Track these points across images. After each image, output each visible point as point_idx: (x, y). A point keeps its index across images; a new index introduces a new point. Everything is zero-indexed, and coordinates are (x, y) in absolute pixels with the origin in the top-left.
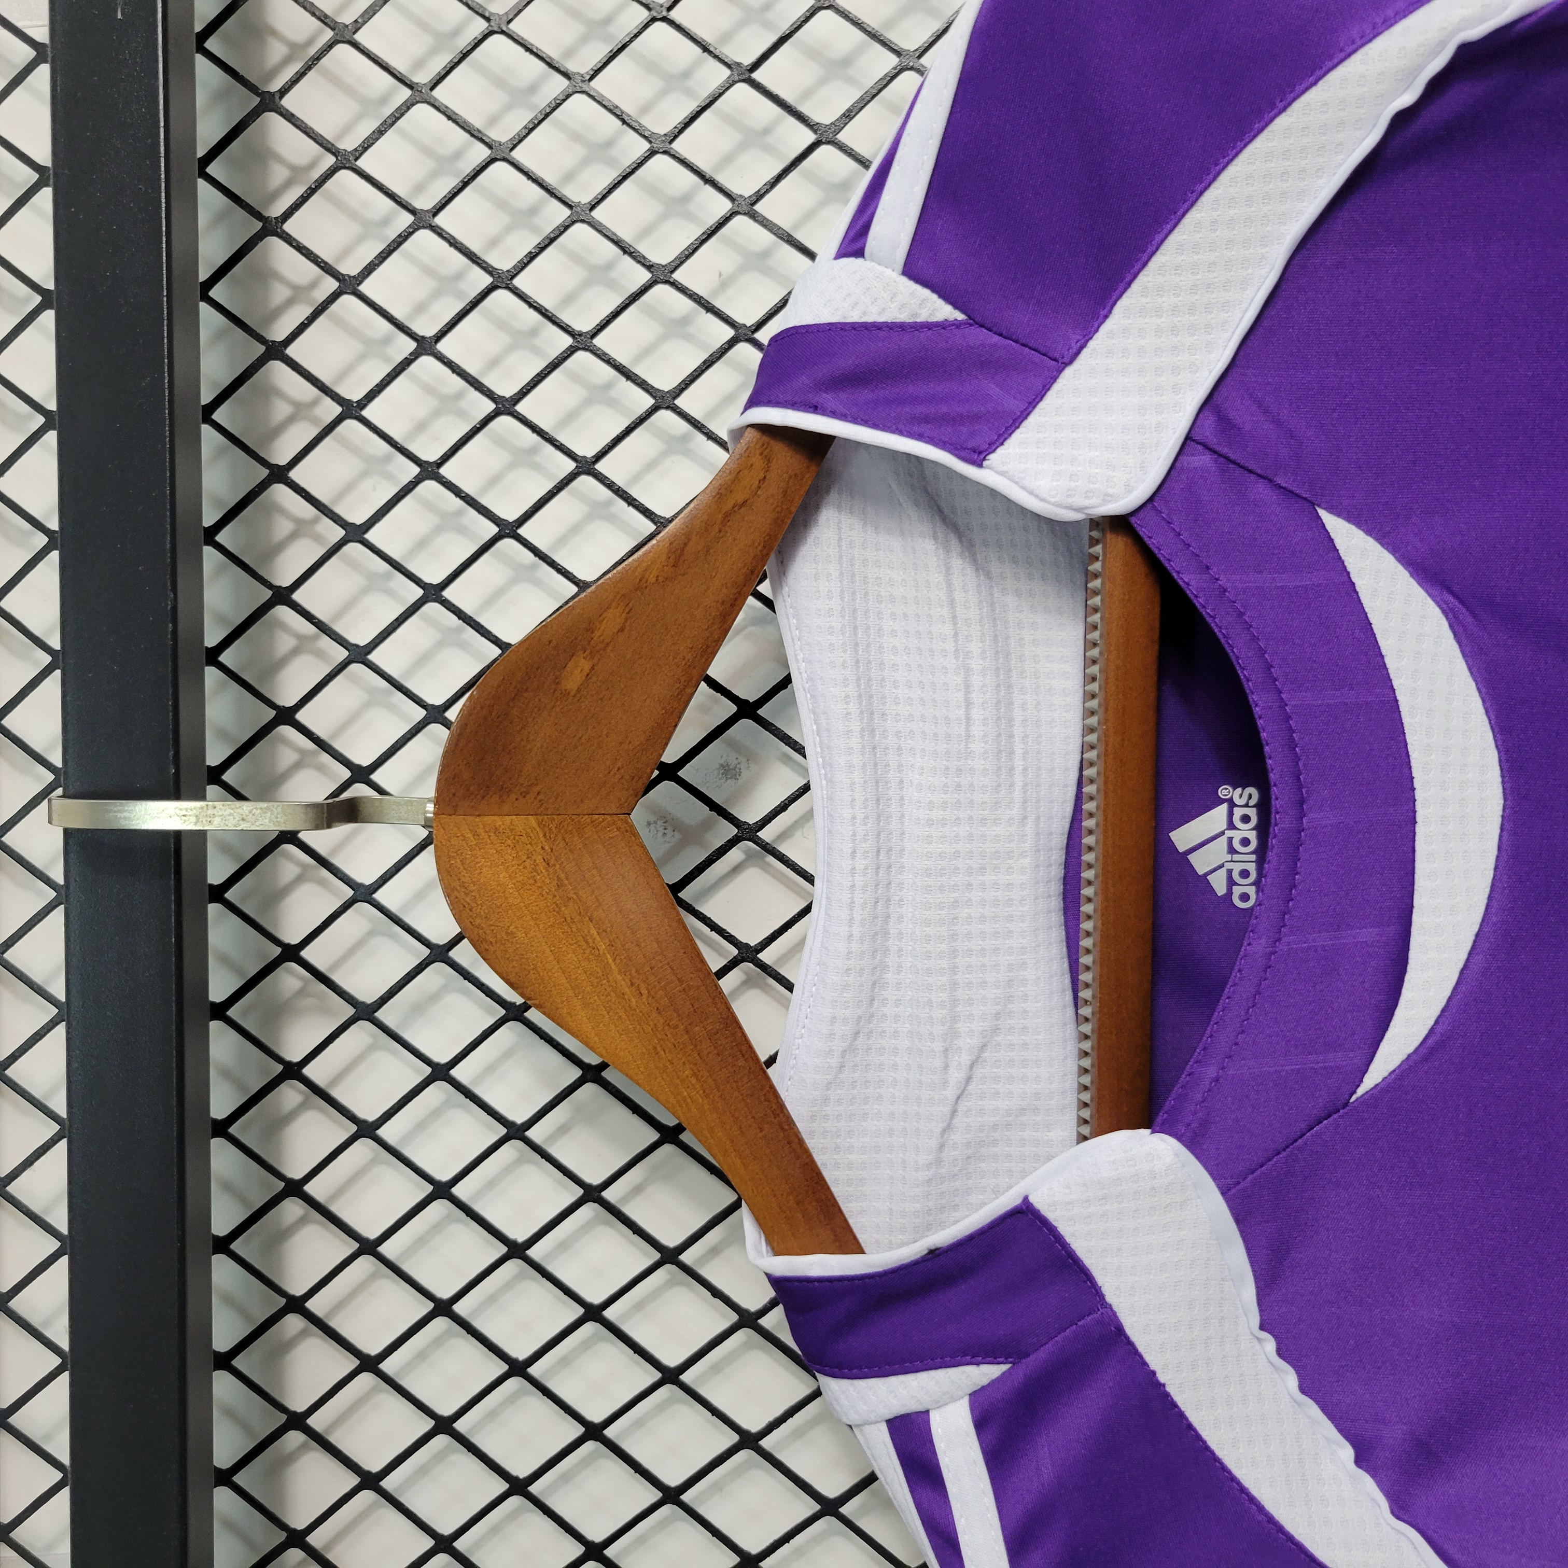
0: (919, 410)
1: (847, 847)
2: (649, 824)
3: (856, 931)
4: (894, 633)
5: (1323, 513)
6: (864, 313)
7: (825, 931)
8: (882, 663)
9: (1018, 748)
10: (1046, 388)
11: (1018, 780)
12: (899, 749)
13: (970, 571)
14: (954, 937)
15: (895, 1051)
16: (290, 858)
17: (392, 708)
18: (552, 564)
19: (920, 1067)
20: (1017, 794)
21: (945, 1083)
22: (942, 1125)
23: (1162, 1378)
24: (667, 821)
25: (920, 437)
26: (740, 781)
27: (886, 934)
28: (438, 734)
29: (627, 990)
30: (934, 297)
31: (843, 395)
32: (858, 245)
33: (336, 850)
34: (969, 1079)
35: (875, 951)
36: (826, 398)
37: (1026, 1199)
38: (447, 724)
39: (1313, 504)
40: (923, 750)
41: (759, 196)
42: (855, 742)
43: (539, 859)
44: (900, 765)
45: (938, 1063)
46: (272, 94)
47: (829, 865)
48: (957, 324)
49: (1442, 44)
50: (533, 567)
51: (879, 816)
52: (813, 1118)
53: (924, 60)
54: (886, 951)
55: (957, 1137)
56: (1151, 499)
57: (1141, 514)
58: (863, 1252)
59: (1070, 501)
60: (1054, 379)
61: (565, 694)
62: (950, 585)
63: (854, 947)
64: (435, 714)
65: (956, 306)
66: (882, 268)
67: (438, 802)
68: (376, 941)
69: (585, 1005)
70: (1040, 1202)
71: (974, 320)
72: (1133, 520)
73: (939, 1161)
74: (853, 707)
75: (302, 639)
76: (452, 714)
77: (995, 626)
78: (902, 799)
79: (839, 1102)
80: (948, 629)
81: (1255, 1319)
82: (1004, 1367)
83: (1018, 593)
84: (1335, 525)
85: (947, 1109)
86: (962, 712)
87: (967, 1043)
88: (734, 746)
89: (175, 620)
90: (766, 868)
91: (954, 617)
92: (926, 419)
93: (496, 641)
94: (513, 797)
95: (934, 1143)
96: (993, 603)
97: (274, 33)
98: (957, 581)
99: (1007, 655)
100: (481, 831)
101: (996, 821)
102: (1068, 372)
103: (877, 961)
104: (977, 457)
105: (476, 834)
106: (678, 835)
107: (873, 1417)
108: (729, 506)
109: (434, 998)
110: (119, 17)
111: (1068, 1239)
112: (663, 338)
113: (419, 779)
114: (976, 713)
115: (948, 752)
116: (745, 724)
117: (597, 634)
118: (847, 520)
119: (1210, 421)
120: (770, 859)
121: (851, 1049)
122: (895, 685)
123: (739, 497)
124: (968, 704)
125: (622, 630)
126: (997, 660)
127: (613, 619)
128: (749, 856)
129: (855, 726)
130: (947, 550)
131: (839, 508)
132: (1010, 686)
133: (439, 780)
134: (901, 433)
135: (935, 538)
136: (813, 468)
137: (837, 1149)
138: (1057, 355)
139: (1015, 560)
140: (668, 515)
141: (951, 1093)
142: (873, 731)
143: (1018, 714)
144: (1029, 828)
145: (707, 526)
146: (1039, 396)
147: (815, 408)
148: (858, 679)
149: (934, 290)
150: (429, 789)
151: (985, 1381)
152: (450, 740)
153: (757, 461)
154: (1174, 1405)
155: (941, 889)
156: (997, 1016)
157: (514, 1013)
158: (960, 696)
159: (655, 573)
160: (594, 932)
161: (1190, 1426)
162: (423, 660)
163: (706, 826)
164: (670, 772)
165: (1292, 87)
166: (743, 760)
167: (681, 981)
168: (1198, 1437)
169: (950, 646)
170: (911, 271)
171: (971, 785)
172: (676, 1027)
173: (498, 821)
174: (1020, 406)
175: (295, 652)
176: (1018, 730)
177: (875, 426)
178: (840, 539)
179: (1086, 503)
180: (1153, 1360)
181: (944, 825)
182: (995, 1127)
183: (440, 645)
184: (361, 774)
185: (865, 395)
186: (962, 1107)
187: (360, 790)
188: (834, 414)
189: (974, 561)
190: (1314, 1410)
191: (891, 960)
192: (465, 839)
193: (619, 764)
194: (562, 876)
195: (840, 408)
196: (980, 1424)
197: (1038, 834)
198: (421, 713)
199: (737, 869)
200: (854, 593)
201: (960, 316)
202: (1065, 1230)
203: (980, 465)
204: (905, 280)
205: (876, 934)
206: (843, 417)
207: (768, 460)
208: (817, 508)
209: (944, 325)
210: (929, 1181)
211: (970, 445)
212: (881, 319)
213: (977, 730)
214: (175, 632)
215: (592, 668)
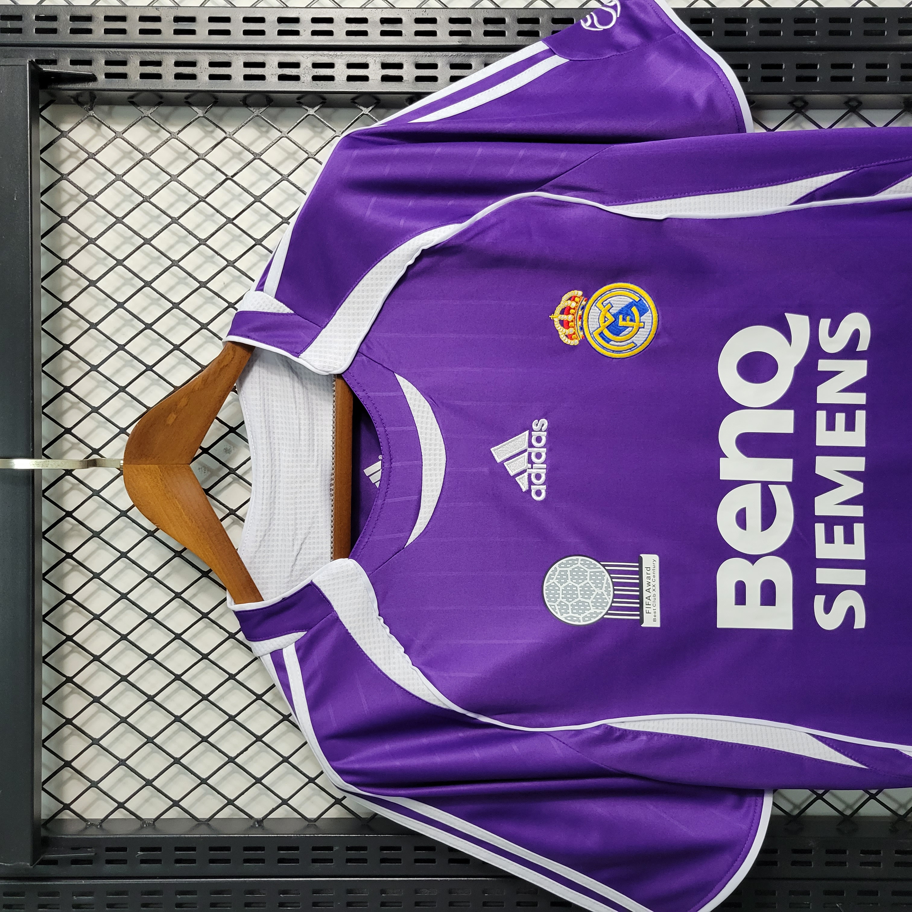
0: (280, 340)
1: (262, 475)
2: (199, 469)
3: (264, 502)
4: (277, 406)
5: (396, 375)
6: (264, 309)
7: (255, 502)
8: (273, 416)
9: (316, 443)
10: (317, 335)
11: (316, 453)
12: (279, 443)
13: (301, 387)
14: (296, 503)
15: (278, 540)
16: (68, 481)
17: (107, 428)
18: (165, 380)
19: (285, 545)
20: (315, 458)
21: (293, 550)
22: (292, 564)
23: (350, 631)
24: (205, 468)
25: (280, 348)
26: (231, 454)
27: (274, 503)
28: (124, 438)
29: (188, 521)
30: (284, 306)
31: (257, 334)
32: (261, 288)
33: (87, 477)
34: (301, 549)
35: (271, 509)
36: (252, 334)
37: (312, 581)
38: (127, 434)
39: (394, 372)
40: (286, 444)
41: (236, 261)
42: (264, 441)
43: (159, 479)
44: (279, 449)
45: (291, 544)
46: (65, 217)
47: (256, 481)
48: (291, 314)
49: (418, 249)
50: (158, 380)
51: (272, 465)
52: (251, 563)
53: (289, 221)
54: (275, 508)
55: (297, 567)
56: (348, 369)
57: (345, 374)
58: (263, 600)
59: (324, 369)
60: (320, 332)
61: (168, 425)
62: (294, 392)
63: (264, 507)
64: (123, 431)
65: (291, 309)
66: (268, 296)
67: (124, 460)
68: (100, 511)
69: (174, 526)
70: (315, 581)
71: (296, 313)
72: (343, 375)
73: (291, 576)
74: (264, 430)
75: (73, 403)
76: (129, 431)
77: (309, 405)
78: (280, 459)
79: (259, 557)
80: (294, 406)
81: (377, 613)
82: (305, 633)
83: (316, 394)
84: (400, 378)
85: (294, 559)
86: (298, 432)
87: (300, 537)
88: (229, 442)
89: (33, 400)
90: (240, 484)
91: (296, 402)
92: (282, 343)
93: (145, 406)
94: (150, 458)
95: (290, 569)
96: (308, 398)
97: (64, 190)
98: (296, 390)
99: (313, 414)
100: (139, 469)
101: (309, 466)
102: (324, 330)
103: (271, 512)
104: (297, 355)
105: (137, 471)
106: (209, 473)
107: (266, 653)
108: (222, 366)
109: (121, 530)
110: (15, 199)
111: (324, 592)
112: (205, 303)
113: (117, 453)
114: (302, 432)
115: (294, 444)
116: (232, 435)
117: (178, 406)
118: (262, 370)
119: (364, 346)
120: (241, 481)
121: (263, 540)
122: (278, 423)
123: (225, 363)
124: (300, 429)
125: (187, 405)
126: (309, 415)
127: (184, 401)
128: (234, 480)
129: (264, 436)
130: (293, 380)
131: (259, 366)
132: (313, 424)
133: (125, 453)
134: (275, 346)
135: (289, 376)
136: (250, 354)
137: (259, 573)
138: (320, 325)
139: (315, 384)
140: (205, 364)
141: (295, 553)
142: (270, 437)
143: (316, 433)
144: (319, 469)
145: (215, 373)
146: (315, 337)
147: (248, 337)
148: (265, 421)
149: (284, 304)
150: (122, 456)
151: (299, 637)
152: (129, 439)
153: (231, 352)
154: (353, 639)
155: (292, 488)
156: (309, 528)
157: (151, 534)
158: (297, 427)
159: (198, 387)
160: (177, 502)
161: (358, 645)
162: (118, 411)
163: (219, 469)
164: (205, 451)
165: (381, 255)
166: (232, 447)
167: (206, 518)
168: (360, 648)
169: (294, 411)
170: (277, 297)
171: (301, 455)
172: (204, 533)
173: (145, 466)
174: (309, 340)
175: (70, 408)
176: (315, 438)
177: (267, 344)
178: (259, 376)
179: (329, 370)
180: (347, 626)
181: (293, 468)
182: (309, 564)
183: (125, 406)
184: (96, 451)
185: (264, 334)
186: (299, 558)
187: (95, 456)
188: (254, 339)
189: (302, 384)
190: (394, 639)
191: (276, 511)
192: (134, 472)
193: (186, 448)
194: (167, 484)
195: (256, 337)
196: (297, 651)
197: (322, 470)
198: (118, 430)
199: (230, 484)
200: (264, 393)
201: (292, 312)
202: (322, 589)
203: (298, 357)
204: (275, 300)
205: (271, 503)
206: (257, 340)
207: (234, 352)
208: (252, 366)
209: (287, 314)
210: (288, 582)
211: (295, 351)
212: (269, 311)
213: (302, 437)
214: (33, 403)
215: (177, 417)
